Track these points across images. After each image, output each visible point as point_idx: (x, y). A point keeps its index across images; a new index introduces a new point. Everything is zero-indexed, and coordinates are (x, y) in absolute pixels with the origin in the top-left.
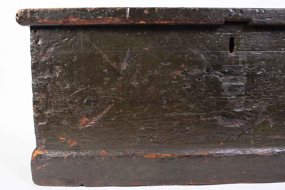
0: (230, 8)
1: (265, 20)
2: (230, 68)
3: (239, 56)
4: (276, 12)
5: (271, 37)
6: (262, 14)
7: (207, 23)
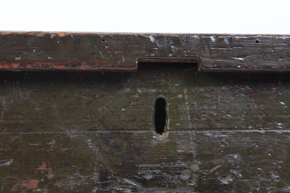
0: (149, 35)
1: (232, 62)
2: (158, 171)
3: (178, 143)
4: (257, 42)
5: (251, 97)
6: (226, 46)
7: (97, 68)
